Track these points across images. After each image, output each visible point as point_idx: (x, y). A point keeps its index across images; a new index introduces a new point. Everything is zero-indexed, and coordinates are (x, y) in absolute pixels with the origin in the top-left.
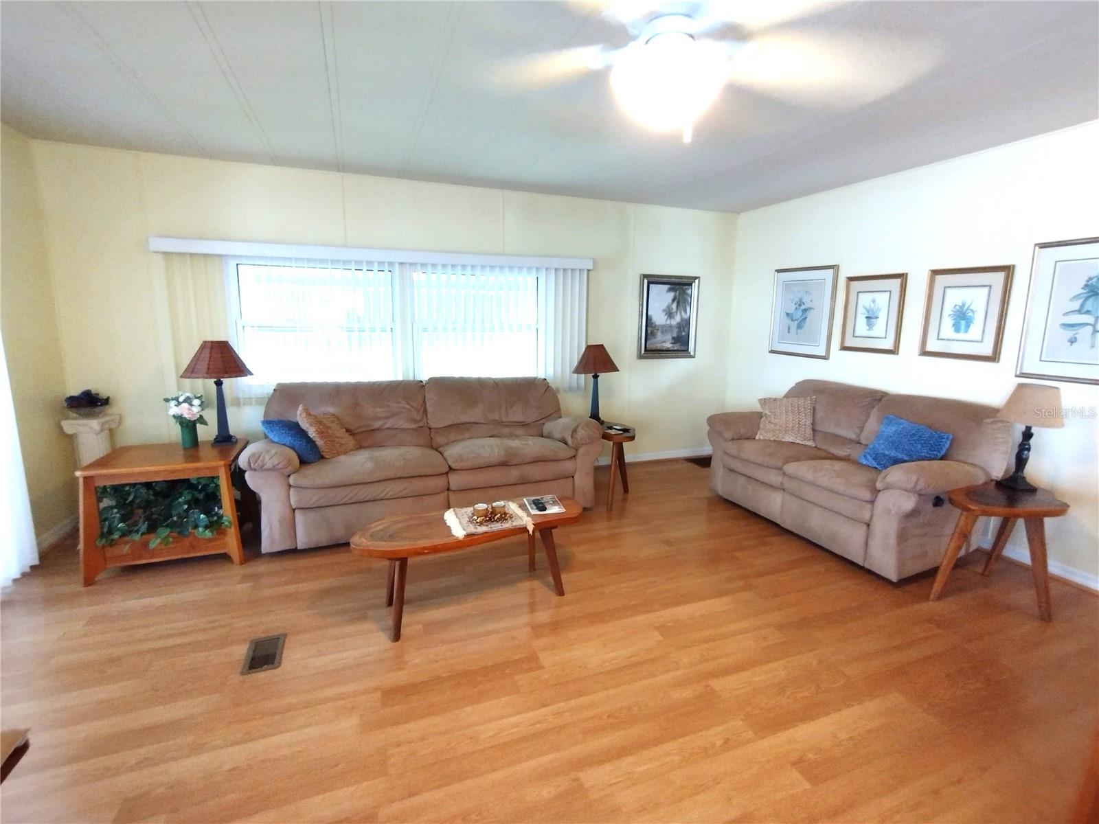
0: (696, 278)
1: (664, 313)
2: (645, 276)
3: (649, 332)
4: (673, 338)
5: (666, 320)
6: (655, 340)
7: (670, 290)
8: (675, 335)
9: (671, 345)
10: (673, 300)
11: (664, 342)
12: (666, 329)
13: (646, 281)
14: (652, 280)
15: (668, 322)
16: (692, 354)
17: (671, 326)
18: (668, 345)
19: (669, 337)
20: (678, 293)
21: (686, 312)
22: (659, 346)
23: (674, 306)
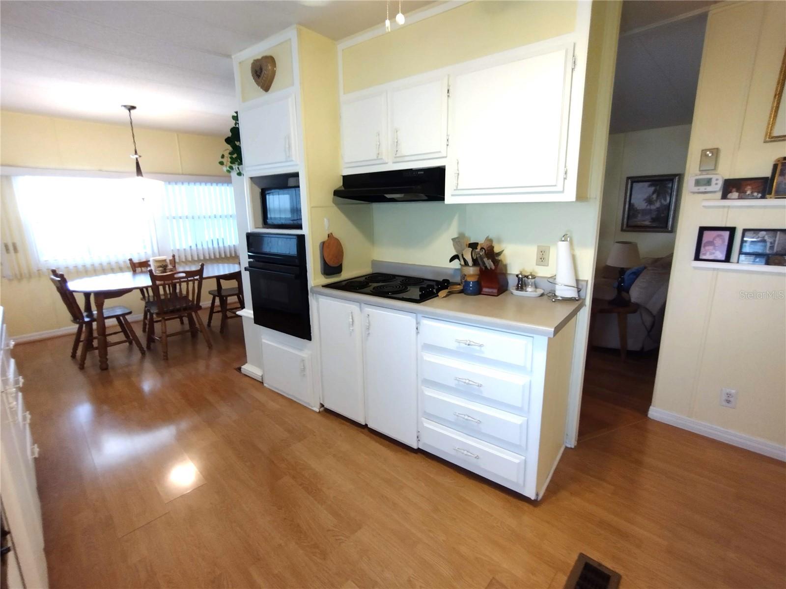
0: (675, 175)
1: (645, 202)
2: (628, 178)
3: (631, 214)
4: (652, 219)
5: (647, 206)
6: (635, 220)
7: (650, 186)
8: (654, 216)
9: (650, 223)
10: (654, 193)
11: (644, 221)
12: (645, 212)
13: (630, 182)
14: (634, 180)
15: (648, 207)
16: (670, 229)
17: (651, 210)
18: (647, 223)
19: (648, 217)
20: (658, 187)
21: (665, 200)
22: (639, 223)
23: (655, 196)
